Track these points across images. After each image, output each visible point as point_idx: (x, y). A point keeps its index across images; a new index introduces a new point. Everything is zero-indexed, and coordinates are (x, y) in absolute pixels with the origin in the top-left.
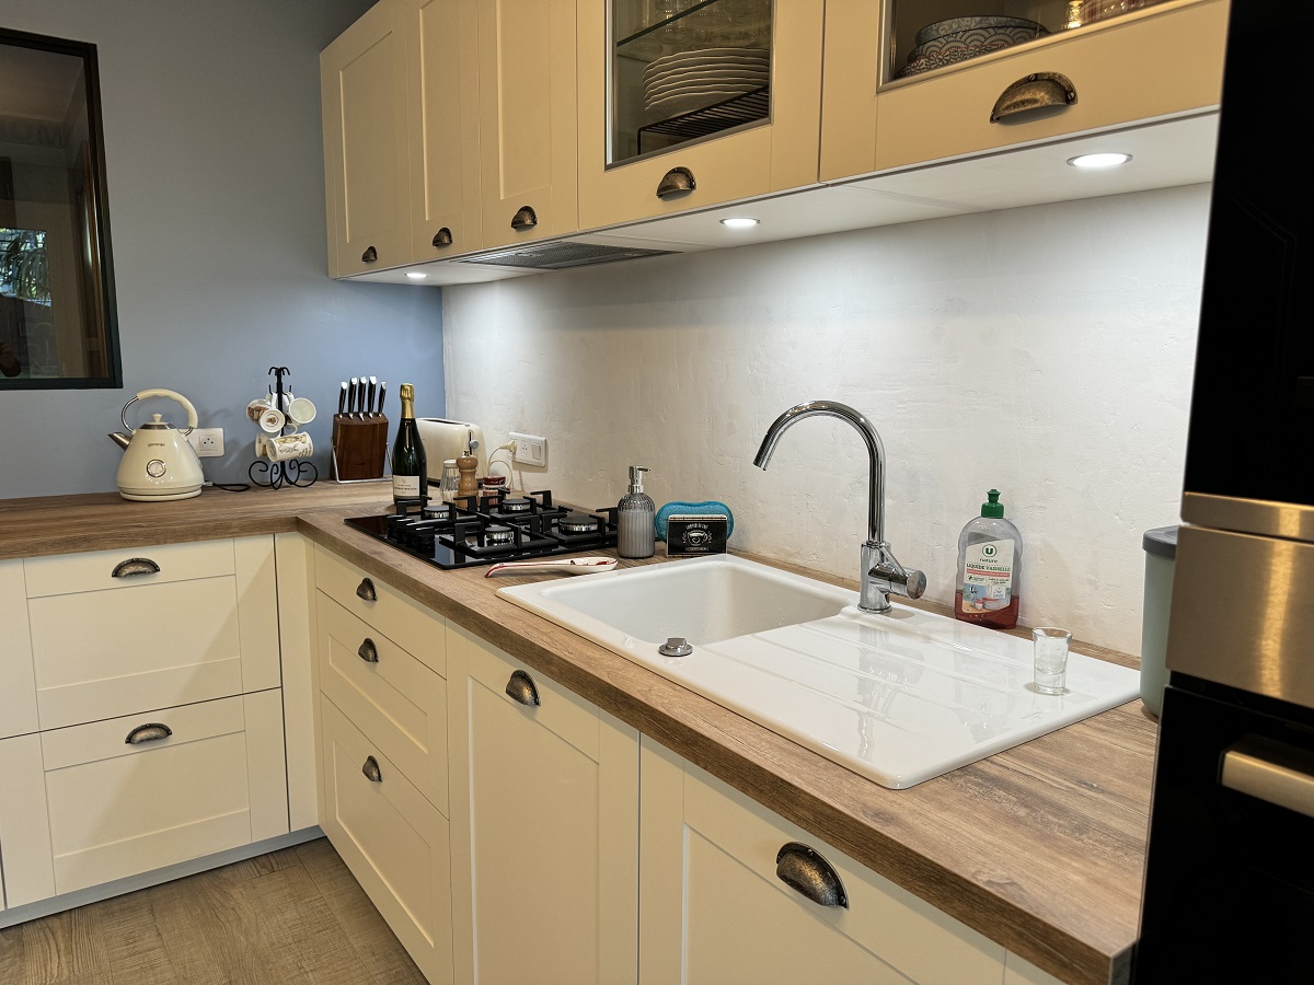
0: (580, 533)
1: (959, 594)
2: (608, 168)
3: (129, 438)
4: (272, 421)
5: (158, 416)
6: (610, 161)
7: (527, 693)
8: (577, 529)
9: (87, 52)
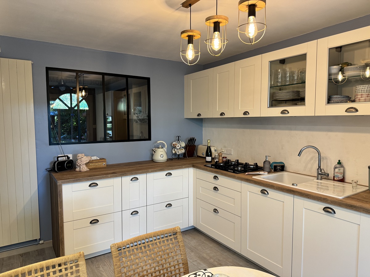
0: (252, 168)
1: (334, 177)
2: (268, 108)
3: (156, 150)
4: (178, 146)
5: (160, 146)
6: (268, 106)
7: (266, 192)
8: (251, 167)
9: (148, 79)
